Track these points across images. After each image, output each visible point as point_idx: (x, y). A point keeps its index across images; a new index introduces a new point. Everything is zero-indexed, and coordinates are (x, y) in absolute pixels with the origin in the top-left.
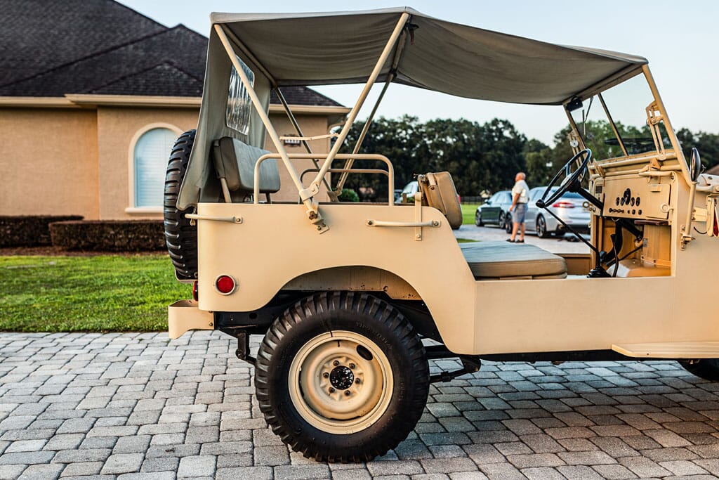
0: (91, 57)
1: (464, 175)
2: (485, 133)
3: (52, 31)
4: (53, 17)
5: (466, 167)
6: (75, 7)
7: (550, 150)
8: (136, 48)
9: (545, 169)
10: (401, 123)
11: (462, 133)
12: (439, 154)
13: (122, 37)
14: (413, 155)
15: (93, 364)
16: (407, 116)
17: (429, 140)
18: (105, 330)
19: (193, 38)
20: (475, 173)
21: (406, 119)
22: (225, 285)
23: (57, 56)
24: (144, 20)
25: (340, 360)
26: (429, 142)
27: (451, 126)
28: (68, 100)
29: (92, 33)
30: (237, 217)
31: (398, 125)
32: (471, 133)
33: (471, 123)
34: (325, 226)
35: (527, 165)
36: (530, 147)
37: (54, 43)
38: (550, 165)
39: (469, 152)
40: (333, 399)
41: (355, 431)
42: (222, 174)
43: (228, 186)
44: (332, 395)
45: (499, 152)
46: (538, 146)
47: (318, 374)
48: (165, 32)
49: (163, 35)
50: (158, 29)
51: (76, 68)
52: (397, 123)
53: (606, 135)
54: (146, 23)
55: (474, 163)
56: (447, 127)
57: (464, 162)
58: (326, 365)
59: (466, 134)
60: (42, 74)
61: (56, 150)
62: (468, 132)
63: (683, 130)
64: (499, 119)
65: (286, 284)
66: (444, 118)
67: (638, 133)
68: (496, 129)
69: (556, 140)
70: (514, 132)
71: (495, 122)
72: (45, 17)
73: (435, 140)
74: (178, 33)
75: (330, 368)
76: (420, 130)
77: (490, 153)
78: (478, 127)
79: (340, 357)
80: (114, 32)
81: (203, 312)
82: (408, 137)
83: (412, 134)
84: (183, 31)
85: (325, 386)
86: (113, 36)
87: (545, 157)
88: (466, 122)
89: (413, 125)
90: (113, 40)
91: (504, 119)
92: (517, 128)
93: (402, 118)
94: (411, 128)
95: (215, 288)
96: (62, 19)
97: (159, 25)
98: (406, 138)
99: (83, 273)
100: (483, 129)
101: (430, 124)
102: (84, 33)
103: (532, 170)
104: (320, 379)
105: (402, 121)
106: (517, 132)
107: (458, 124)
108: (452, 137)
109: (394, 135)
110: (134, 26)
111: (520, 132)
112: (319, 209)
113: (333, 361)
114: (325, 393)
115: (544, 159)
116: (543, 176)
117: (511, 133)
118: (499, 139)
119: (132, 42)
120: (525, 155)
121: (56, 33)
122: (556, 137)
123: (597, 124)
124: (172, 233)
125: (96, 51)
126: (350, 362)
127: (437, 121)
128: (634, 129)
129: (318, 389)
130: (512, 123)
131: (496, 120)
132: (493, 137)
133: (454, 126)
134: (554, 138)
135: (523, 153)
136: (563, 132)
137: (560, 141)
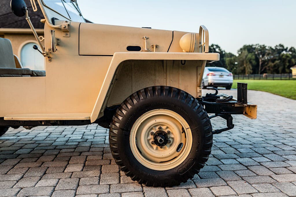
7: (236, 57)
9: (234, 65)
35: (226, 63)
36: (228, 56)
38: (236, 63)
46: (231, 55)
53: (259, 50)
63: (292, 48)
64: (214, 44)
67: (272, 49)
68: (213, 48)
71: (212, 45)
91: (216, 44)
92: (221, 48)
103: (229, 65)
111: (223, 50)
115: (234, 60)
116: (233, 67)
117: (219, 50)
123: (255, 46)
128: (271, 48)
130: (219, 45)
134: (237, 52)
135: (224, 58)
136: (241, 49)
137: (240, 53)
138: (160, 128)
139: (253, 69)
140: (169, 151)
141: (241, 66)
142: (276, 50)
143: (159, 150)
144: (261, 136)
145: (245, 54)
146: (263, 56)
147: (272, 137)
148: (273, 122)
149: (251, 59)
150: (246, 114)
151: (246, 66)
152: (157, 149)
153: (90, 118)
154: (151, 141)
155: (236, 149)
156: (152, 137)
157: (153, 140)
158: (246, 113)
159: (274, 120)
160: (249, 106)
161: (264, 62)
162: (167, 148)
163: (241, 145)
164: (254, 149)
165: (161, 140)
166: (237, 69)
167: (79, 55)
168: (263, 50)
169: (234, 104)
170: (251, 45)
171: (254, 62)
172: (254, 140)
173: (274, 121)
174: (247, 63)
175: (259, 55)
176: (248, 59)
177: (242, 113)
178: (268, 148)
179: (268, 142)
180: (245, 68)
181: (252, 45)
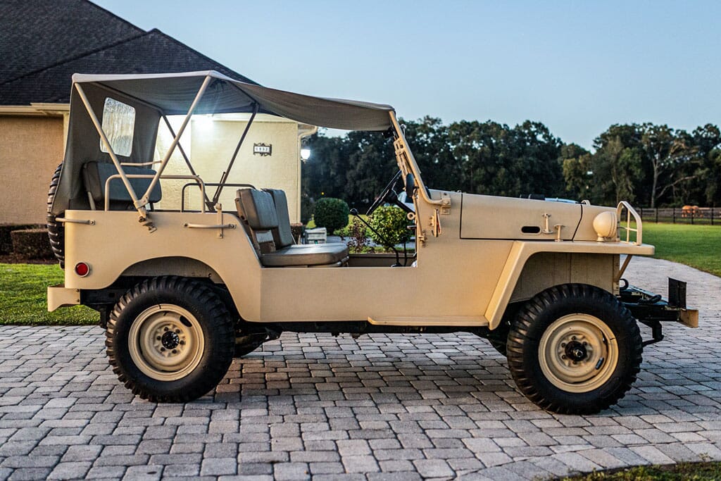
0: (61, 63)
1: (491, 184)
2: (516, 137)
3: (25, 35)
4: (27, 21)
5: (494, 175)
6: (50, 10)
7: (591, 156)
8: (107, 55)
9: (586, 177)
10: (421, 125)
11: (490, 137)
12: (465, 160)
13: (96, 41)
14: (437, 161)
15: (14, 346)
16: (428, 118)
17: (453, 145)
18: (36, 323)
19: (167, 43)
20: (503, 181)
21: (427, 121)
22: (82, 269)
23: (29, 61)
24: (121, 23)
25: (168, 327)
26: (453, 147)
27: (477, 129)
28: (35, 108)
29: (66, 37)
30: (92, 220)
31: (419, 128)
32: (500, 137)
33: (500, 125)
34: (153, 227)
35: (563, 173)
36: (568, 153)
37: (26, 48)
38: (590, 173)
39: (497, 158)
40: (163, 355)
41: (177, 378)
42: (88, 189)
43: (93, 197)
44: (163, 353)
45: (531, 158)
46: (578, 151)
47: (152, 336)
48: (139, 37)
49: (137, 40)
50: (134, 33)
51: (45, 75)
52: (417, 125)
53: (653, 140)
54: (122, 26)
55: (503, 170)
56: (473, 130)
57: (491, 169)
58: (159, 330)
59: (494, 139)
60: (11, 81)
61: (22, 158)
62: (497, 136)
64: (531, 121)
65: (126, 270)
66: (470, 120)
67: (687, 137)
68: (528, 133)
69: (596, 145)
70: (548, 136)
71: (527, 125)
72: (18, 20)
73: (460, 144)
74: (152, 37)
75: (162, 333)
76: (443, 133)
77: (520, 159)
78: (508, 130)
79: (169, 325)
80: (89, 36)
81: (68, 289)
82: (429, 141)
83: (434, 137)
84: (157, 36)
85: (158, 347)
86: (87, 40)
87: (585, 163)
88: (494, 124)
89: (435, 127)
90: (87, 46)
91: (537, 121)
92: (551, 131)
93: (423, 119)
94: (432, 131)
95: (74, 272)
96: (36, 23)
97: (136, 28)
98: (427, 142)
99: (35, 278)
100: (513, 133)
101: (454, 127)
102: (58, 38)
103: (570, 178)
104: (154, 341)
105: (422, 123)
106: (552, 136)
107: (485, 127)
108: (478, 142)
109: (414, 140)
110: (110, 30)
111: (555, 136)
112: (147, 215)
113: (164, 328)
114: (158, 351)
115: (583, 166)
116: (583, 186)
117: (544, 137)
118: (531, 144)
119: (103, 49)
120: (562, 162)
121: (30, 37)
122: (595, 142)
123: (642, 127)
124: (53, 232)
125: (68, 57)
126: (176, 328)
127: (461, 123)
128: (684, 133)
129: (151, 349)
130: (546, 125)
131: (528, 122)
132: (525, 142)
133: (480, 129)
134: (593, 143)
135: (559, 160)
136: (604, 136)
137: (601, 146)
138: (574, 338)
139: (635, 192)
140: (586, 368)
141: (604, 181)
142: (698, 140)
143: (573, 367)
144: (691, 356)
145: (616, 151)
146: (664, 155)
147: (711, 358)
148: (708, 333)
149: (629, 164)
150: (681, 321)
151: (618, 181)
152: (569, 365)
153: (489, 323)
154: (562, 355)
155: (655, 374)
156: (564, 349)
157: (564, 354)
158: (680, 318)
159: (708, 329)
160: (687, 311)
161: (665, 172)
162: (583, 364)
163: (662, 370)
164: (685, 375)
165: (579, 354)
166: (593, 191)
167: (461, 238)
168: (662, 138)
169: (663, 306)
170: (630, 124)
171: (638, 172)
172: (682, 362)
173: (709, 331)
174: (619, 173)
175: (653, 155)
176: (623, 163)
177: (674, 320)
178: (706, 374)
179: (705, 365)
180: (614, 187)
181: (634, 126)
